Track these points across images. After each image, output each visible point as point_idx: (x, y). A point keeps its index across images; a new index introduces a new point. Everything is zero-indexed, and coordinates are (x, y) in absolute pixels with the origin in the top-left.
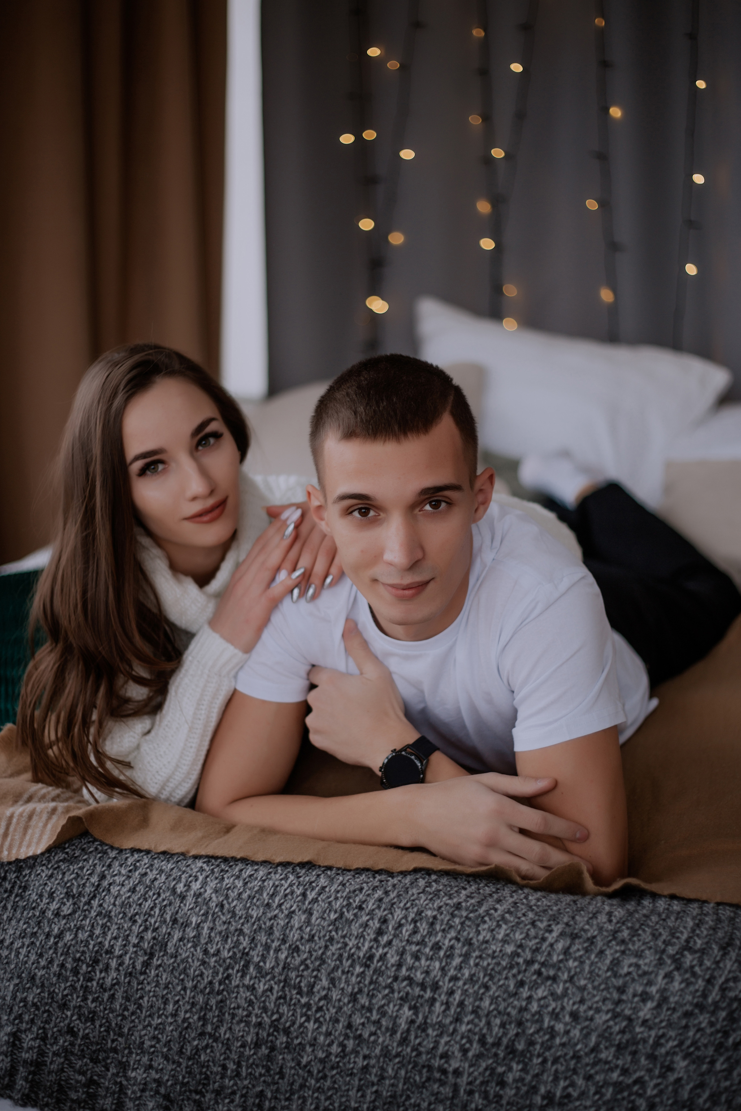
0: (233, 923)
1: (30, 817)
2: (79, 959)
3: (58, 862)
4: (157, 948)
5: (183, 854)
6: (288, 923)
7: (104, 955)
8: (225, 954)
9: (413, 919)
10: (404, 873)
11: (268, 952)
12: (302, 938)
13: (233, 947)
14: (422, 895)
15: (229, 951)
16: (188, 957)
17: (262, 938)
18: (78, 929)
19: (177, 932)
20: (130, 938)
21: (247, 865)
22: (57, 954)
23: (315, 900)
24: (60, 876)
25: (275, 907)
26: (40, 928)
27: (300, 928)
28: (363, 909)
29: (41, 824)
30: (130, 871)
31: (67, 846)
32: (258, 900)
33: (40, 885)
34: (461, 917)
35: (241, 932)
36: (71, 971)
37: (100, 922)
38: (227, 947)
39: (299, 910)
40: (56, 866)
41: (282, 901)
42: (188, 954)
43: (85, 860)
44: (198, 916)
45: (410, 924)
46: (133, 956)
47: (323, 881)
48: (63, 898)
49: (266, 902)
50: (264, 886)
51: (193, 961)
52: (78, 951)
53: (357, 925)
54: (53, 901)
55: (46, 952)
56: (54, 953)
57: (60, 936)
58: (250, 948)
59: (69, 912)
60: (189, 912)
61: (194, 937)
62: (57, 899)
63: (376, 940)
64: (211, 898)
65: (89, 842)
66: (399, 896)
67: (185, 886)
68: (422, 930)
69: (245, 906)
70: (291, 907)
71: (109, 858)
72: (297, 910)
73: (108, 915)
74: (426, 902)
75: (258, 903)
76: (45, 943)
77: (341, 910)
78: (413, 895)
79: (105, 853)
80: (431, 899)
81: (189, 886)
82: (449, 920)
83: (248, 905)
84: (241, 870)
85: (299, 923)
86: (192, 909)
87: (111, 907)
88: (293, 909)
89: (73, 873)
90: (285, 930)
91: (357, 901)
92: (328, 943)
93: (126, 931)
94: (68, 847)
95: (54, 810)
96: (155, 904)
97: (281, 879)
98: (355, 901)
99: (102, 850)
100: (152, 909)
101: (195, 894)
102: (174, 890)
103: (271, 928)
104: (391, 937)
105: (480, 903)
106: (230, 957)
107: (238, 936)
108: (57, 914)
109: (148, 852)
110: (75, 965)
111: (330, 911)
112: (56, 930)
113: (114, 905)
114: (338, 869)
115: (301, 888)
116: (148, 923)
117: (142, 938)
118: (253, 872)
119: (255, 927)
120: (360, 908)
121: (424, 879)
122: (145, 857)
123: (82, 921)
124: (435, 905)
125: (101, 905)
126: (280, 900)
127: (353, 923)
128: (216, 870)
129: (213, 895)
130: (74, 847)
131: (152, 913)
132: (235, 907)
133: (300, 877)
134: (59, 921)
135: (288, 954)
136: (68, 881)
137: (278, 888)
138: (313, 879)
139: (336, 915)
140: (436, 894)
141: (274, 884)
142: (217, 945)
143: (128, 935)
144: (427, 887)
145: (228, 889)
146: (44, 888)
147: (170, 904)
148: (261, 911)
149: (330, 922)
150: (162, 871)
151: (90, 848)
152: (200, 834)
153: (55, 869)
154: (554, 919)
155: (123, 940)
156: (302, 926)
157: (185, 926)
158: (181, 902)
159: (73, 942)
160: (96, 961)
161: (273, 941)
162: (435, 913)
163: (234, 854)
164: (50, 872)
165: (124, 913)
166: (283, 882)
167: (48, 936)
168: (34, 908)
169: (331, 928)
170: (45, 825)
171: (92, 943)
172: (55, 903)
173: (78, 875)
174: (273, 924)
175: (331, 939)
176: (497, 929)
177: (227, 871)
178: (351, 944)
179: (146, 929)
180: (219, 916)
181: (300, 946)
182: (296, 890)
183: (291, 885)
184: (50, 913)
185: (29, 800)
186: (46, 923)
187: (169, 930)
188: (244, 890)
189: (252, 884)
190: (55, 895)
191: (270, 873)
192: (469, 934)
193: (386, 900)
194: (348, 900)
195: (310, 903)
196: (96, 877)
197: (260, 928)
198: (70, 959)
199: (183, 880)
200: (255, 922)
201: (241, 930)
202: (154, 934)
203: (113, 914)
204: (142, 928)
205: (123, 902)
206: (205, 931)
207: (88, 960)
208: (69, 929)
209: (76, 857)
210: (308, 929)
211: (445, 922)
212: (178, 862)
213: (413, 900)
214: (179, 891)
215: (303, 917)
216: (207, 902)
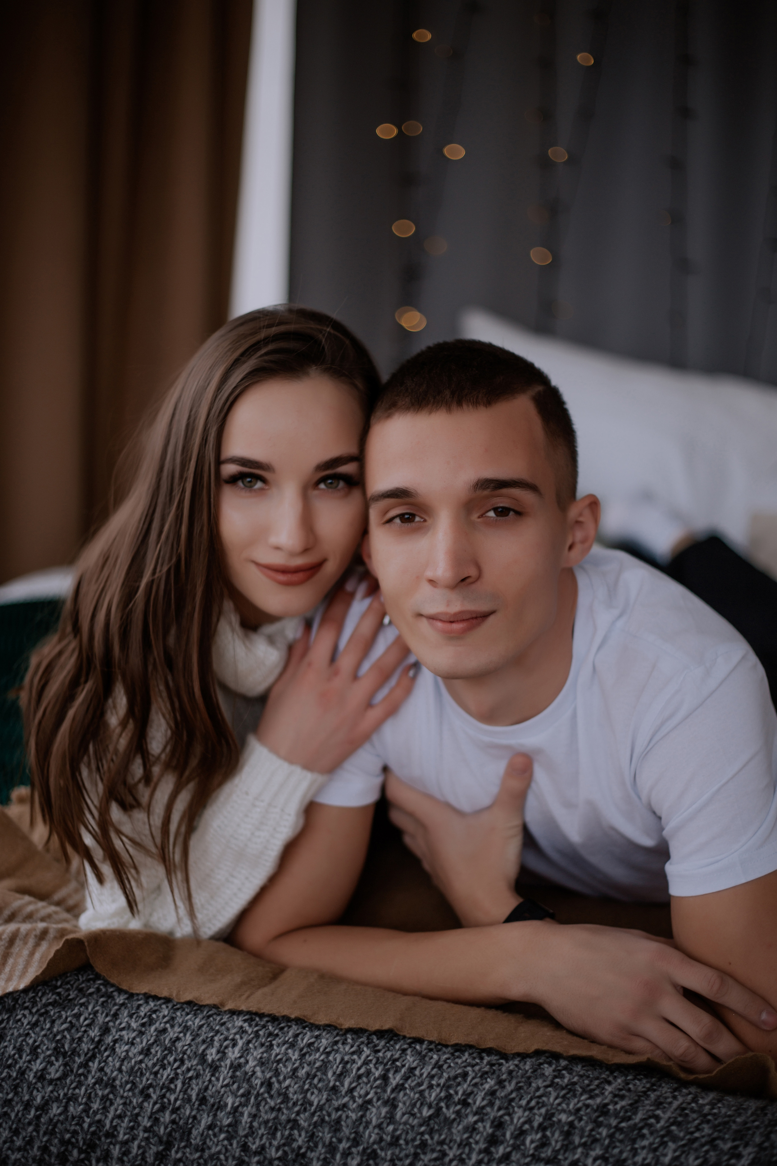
0: (285, 1111)
1: (12, 940)
2: (69, 1142)
3: (46, 1005)
4: (177, 1135)
5: (215, 1006)
6: (362, 1116)
7: (103, 1139)
8: (273, 1153)
9: (540, 1125)
10: (523, 1056)
11: (333, 1157)
12: (381, 1140)
13: (284, 1145)
14: (550, 1089)
15: (277, 1150)
16: (219, 1152)
17: (326, 1135)
18: (69, 1100)
19: (205, 1116)
20: (140, 1118)
21: (304, 1028)
22: (38, 1132)
23: (400, 1087)
24: (48, 1026)
25: (343, 1093)
26: (16, 1094)
27: (379, 1126)
28: (469, 1104)
29: (26, 952)
30: (143, 1025)
31: (59, 983)
32: (320, 1080)
33: (20, 1035)
34: (609, 1126)
35: (295, 1124)
36: (57, 1156)
37: (100, 1093)
38: (275, 1143)
39: (378, 1100)
40: (43, 1011)
41: (354, 1085)
42: (219, 1148)
43: (82, 1005)
44: (236, 1097)
45: (537, 1133)
46: (143, 1144)
47: (410, 1059)
48: (50, 1056)
49: (331, 1084)
50: (329, 1061)
51: (227, 1159)
52: (68, 1131)
53: (460, 1127)
54: (37, 1058)
55: (23, 1129)
56: (35, 1130)
57: (44, 1107)
58: (308, 1148)
59: (58, 1075)
60: (223, 1090)
61: (229, 1125)
62: (42, 1056)
63: (487, 1151)
64: (254, 1072)
65: (88, 980)
66: (518, 1089)
67: (218, 1052)
68: (553, 1143)
69: (302, 1087)
70: (367, 1094)
71: (115, 1004)
72: (375, 1100)
73: (111, 1084)
74: (557, 1101)
75: (320, 1085)
76: (23, 1115)
77: (437, 1104)
78: (538, 1089)
79: (110, 996)
80: (564, 1097)
81: (224, 1053)
82: (592, 1130)
83: (306, 1087)
84: (296, 1036)
85: (378, 1119)
86: (227, 1085)
87: (115, 1073)
88: (369, 1097)
89: (65, 1022)
90: (358, 1127)
91: (460, 1093)
92: (419, 1151)
93: (134, 1108)
94: (61, 986)
95: (44, 933)
96: (177, 1074)
97: (353, 1053)
98: (457, 1093)
99: (106, 992)
100: (172, 1081)
101: (232, 1064)
102: (203, 1057)
103: (338, 1121)
104: (509, 1149)
105: (634, 1107)
106: (279, 1159)
107: (292, 1129)
108: (41, 1077)
109: (167, 1000)
110: (63, 1149)
111: (422, 1104)
112: (39, 1099)
113: (120, 1070)
114: (431, 1042)
115: (381, 1068)
116: (166, 1100)
117: (157, 1120)
118: (313, 1040)
119: (315, 1119)
120: (465, 1103)
121: (550, 1064)
122: (164, 1006)
123: (74, 1089)
124: (571, 1106)
125: (101, 1070)
126: (351, 1083)
127: (455, 1125)
128: (261, 1033)
129: (258, 1069)
130: (69, 986)
131: (172, 1086)
132: (287, 1088)
133: (379, 1051)
134: (43, 1088)
135: (362, 1160)
136: (58, 1032)
137: (349, 1066)
138: (397, 1056)
139: (431, 1112)
140: (571, 1089)
141: (342, 1059)
142: (261, 1139)
143: (138, 1115)
144: (555, 1077)
145: (279, 1062)
146: (24, 1040)
147: (198, 1076)
148: (325, 1097)
149: (421, 1121)
150: (186, 1029)
151: (90, 988)
152: (238, 979)
153: (41, 1015)
154: (741, 1136)
155: (130, 1121)
156: (382, 1123)
157: (217, 1110)
158: (213, 1075)
159: (62, 1118)
160: (92, 1146)
161: (340, 1141)
162: (571, 1118)
163: (286, 1012)
164: (34, 1019)
165: (134, 1083)
166: (355, 1057)
167: (27, 1106)
168: (9, 1067)
169: (423, 1129)
170: (32, 954)
171: (88, 1120)
172: (38, 1061)
173: (72, 1025)
174: (340, 1117)
175: (424, 1145)
176: (661, 1149)
177: (277, 1035)
178: (451, 1155)
179: (163, 1109)
180: (264, 1099)
181: (379, 1151)
182: (373, 1070)
183: (366, 1063)
184: (32, 1075)
185: (11, 918)
186: (25, 1089)
187: (194, 1113)
188: (300, 1064)
189: (312, 1058)
190: (39, 1050)
191: (336, 1043)
192: (621, 1152)
193: (501, 1094)
194: (447, 1091)
195: (393, 1091)
196: (97, 1029)
197: (323, 1120)
198: (56, 1141)
199: (216, 1044)
200: (315, 1112)
201: (295, 1121)
202: (174, 1116)
203: (118, 1082)
204: (157, 1106)
205: (132, 1068)
206: (245, 1119)
207: (81, 1143)
208: (57, 1099)
209: (71, 1000)
210: (391, 1128)
211: (586, 1134)
212: (209, 1017)
213: (540, 1097)
214: (210, 1059)
215: (384, 1111)
216: (248, 1078)
